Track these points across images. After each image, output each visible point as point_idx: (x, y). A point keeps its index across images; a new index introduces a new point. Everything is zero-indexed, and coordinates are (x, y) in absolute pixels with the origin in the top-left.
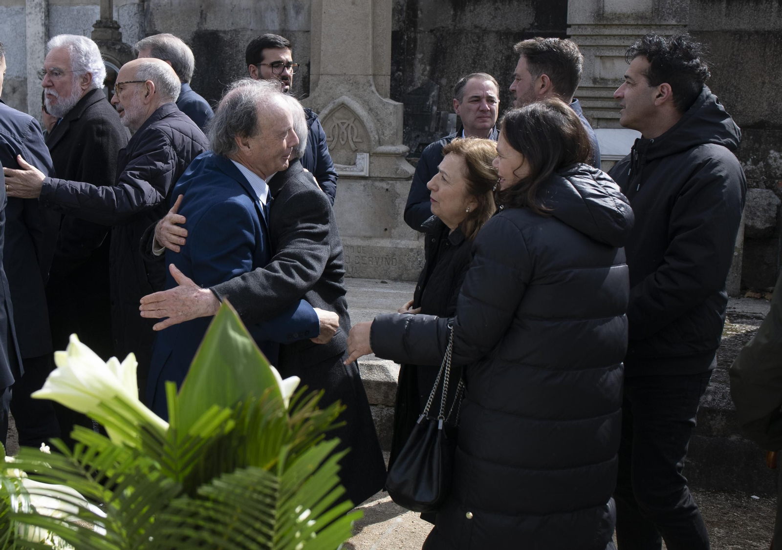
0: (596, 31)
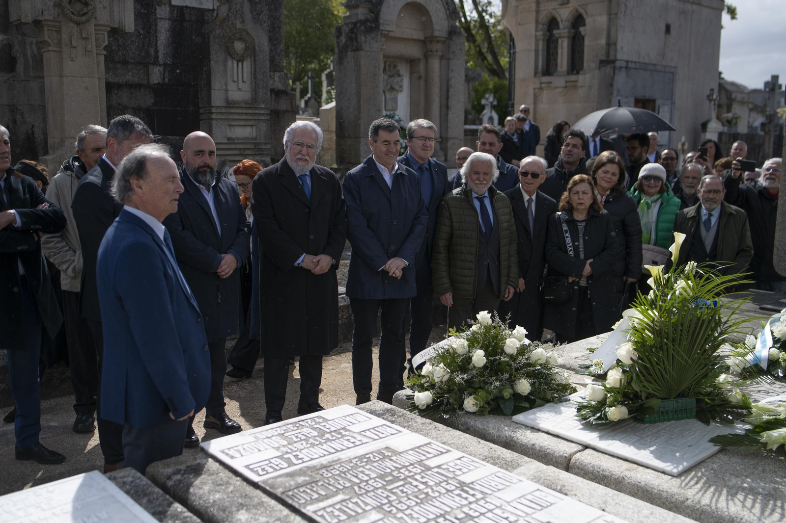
0: (227, 111)
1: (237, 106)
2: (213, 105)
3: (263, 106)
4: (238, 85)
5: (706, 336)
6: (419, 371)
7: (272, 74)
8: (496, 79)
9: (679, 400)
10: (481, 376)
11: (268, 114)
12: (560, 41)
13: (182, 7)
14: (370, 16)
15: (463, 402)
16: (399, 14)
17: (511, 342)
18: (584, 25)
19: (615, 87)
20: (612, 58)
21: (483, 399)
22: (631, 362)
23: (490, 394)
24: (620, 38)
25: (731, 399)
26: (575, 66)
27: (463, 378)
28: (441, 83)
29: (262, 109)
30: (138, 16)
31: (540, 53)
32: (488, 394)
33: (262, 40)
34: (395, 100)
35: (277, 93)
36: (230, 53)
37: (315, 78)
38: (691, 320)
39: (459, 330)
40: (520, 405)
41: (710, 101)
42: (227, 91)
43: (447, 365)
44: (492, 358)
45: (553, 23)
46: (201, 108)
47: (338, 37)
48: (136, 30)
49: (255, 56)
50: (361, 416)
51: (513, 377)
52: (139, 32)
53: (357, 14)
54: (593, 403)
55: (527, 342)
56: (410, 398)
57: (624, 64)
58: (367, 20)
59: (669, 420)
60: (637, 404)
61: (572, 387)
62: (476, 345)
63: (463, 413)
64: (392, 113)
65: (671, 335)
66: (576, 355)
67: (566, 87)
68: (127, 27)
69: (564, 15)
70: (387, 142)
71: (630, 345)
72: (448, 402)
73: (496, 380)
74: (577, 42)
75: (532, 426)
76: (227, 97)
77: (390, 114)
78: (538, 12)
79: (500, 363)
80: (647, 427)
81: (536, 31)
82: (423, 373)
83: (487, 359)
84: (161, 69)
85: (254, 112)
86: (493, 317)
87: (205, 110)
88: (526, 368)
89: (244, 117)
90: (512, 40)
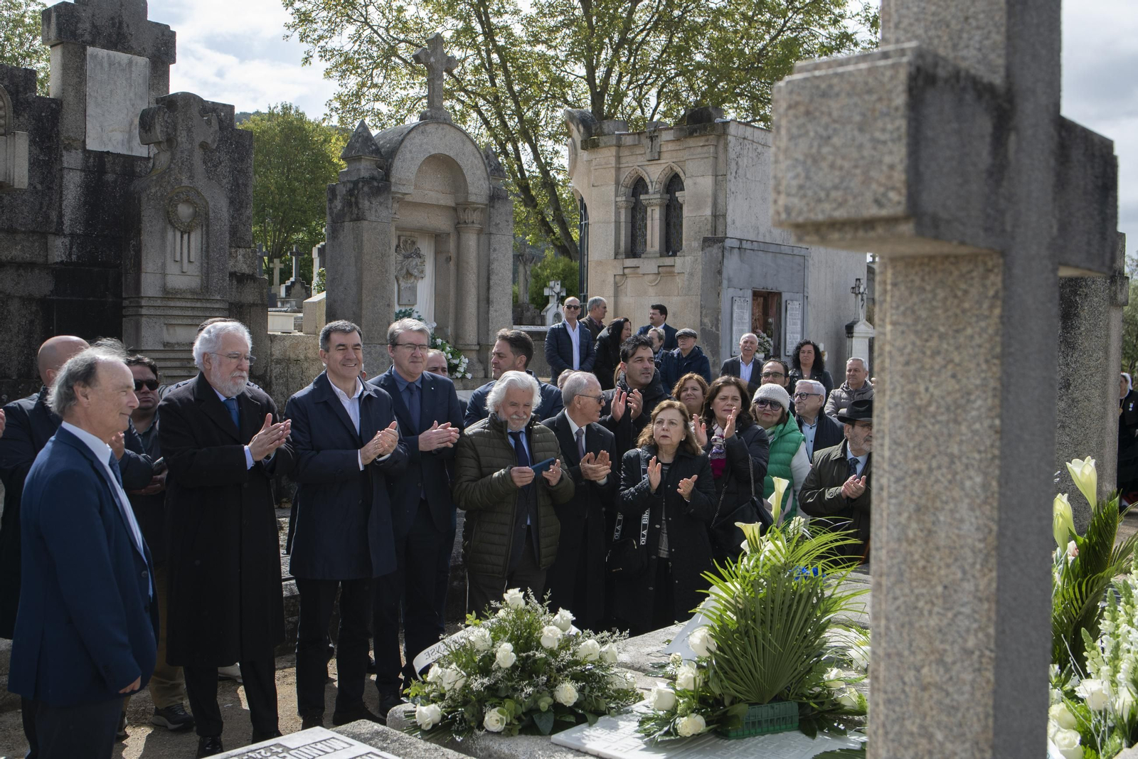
0: (164, 303)
1: (179, 296)
2: (143, 295)
3: (219, 298)
4: (182, 267)
5: (806, 614)
6: (424, 676)
7: (233, 250)
8: (567, 259)
9: (776, 705)
10: (509, 681)
11: (225, 309)
12: (649, 210)
13: (102, 152)
14: (378, 173)
15: (484, 717)
16: (420, 170)
17: (550, 631)
18: (682, 189)
19: (725, 275)
20: (720, 235)
21: (510, 713)
22: (708, 654)
23: (521, 705)
24: (730, 208)
25: (843, 702)
26: (671, 245)
27: (482, 684)
28: (479, 267)
29: (217, 301)
30: (34, 164)
31: (623, 225)
32: (518, 706)
33: (219, 203)
34: (413, 290)
35: (240, 279)
36: (170, 220)
37: (302, 254)
38: (784, 595)
39: (480, 616)
40: (563, 719)
41: (857, 295)
42: (164, 275)
43: (463, 666)
44: (524, 655)
45: (639, 186)
46: (125, 299)
47: (331, 201)
48: (30, 184)
49: (208, 226)
50: (338, 742)
51: (552, 679)
52: (35, 187)
53: (359, 170)
54: (661, 713)
55: (574, 630)
56: (411, 714)
57: (736, 244)
58: (373, 178)
59: (763, 734)
60: (718, 713)
61: (637, 694)
62: (502, 636)
63: (482, 733)
64: (408, 308)
65: (759, 616)
66: (649, 650)
67: (659, 273)
68: (16, 181)
69: (655, 174)
70: (343, 347)
71: (706, 631)
72: (463, 719)
73: (529, 684)
74: (672, 212)
75: (577, 748)
76: (165, 284)
77: (406, 311)
78: (618, 169)
79: (535, 661)
80: (731, 744)
81: (616, 196)
82: (429, 679)
83: (518, 656)
84: (67, 241)
85: (205, 305)
86: (526, 596)
87: (130, 302)
88: (572, 667)
89: (190, 313)
90: (584, 207)
